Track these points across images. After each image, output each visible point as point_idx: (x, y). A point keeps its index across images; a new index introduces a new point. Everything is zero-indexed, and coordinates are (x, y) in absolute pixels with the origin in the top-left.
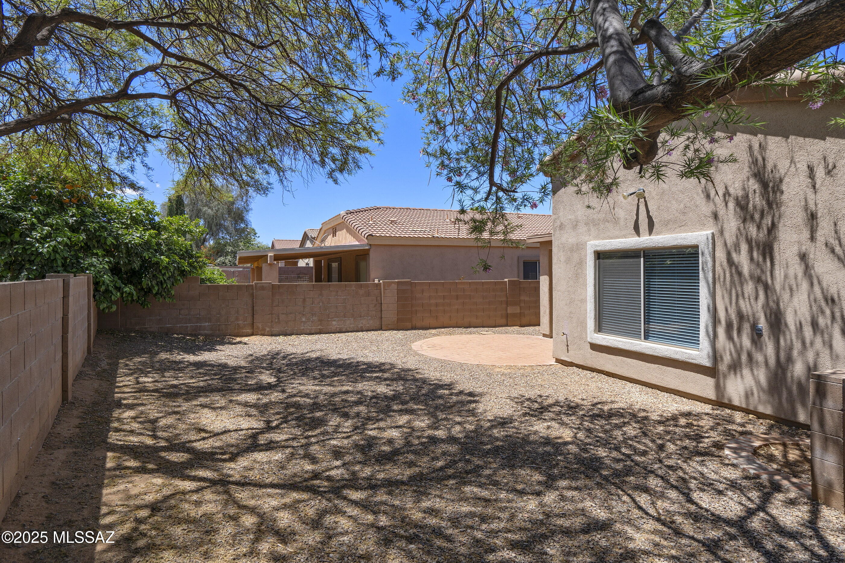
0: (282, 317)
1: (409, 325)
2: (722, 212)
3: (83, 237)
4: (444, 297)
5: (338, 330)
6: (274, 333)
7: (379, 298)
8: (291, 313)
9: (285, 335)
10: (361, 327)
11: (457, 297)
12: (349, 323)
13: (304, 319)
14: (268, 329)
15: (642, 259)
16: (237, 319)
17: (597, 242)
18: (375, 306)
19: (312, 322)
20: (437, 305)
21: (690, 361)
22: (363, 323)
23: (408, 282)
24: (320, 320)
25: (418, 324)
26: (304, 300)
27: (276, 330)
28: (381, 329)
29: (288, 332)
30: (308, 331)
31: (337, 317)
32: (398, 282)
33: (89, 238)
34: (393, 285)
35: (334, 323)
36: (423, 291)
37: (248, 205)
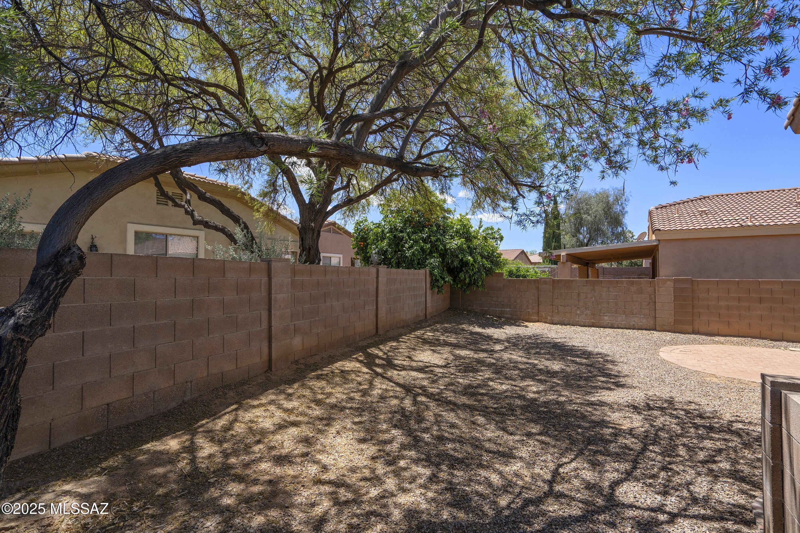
0: (561, 308)
1: (689, 328)
3: (428, 246)
4: (740, 299)
5: (610, 325)
6: (554, 322)
7: (653, 296)
8: (568, 306)
9: (562, 325)
10: (634, 325)
11: (761, 300)
12: (621, 319)
13: (578, 312)
14: (549, 318)
16: (528, 307)
18: (648, 305)
19: (586, 315)
20: (728, 308)
22: (635, 320)
23: (687, 279)
24: (593, 314)
25: (703, 329)
26: (579, 294)
27: (556, 319)
28: (655, 329)
29: (566, 322)
30: (582, 323)
31: (609, 313)
32: (674, 280)
33: (432, 247)
34: (669, 282)
35: (606, 318)
36: (708, 291)
37: (624, 208)
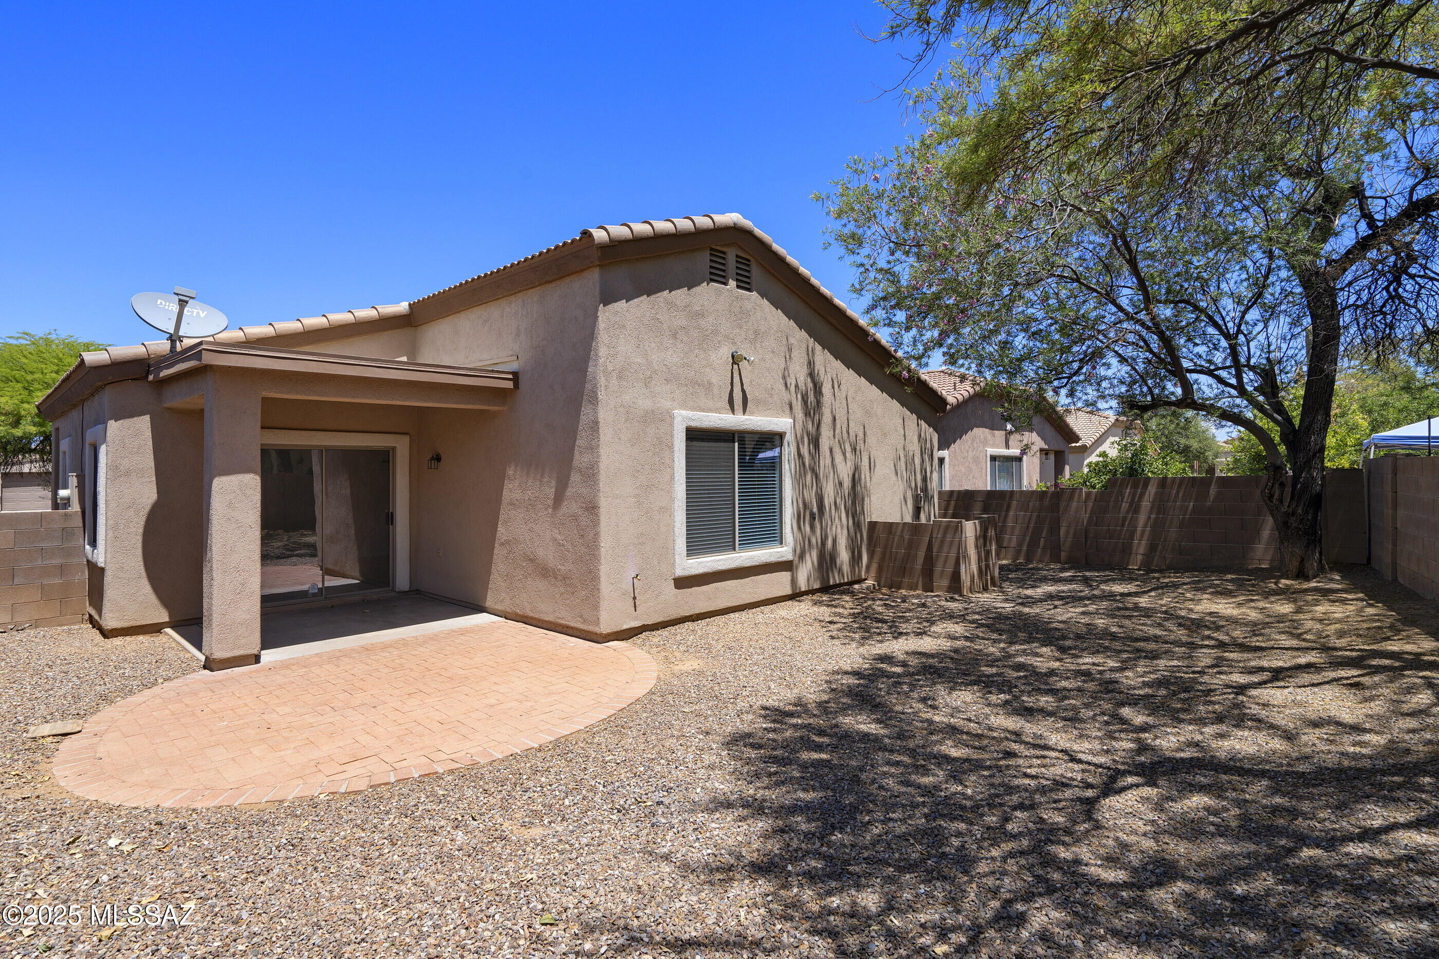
2: (794, 402)
15: (736, 444)
17: (690, 414)
21: (780, 560)
